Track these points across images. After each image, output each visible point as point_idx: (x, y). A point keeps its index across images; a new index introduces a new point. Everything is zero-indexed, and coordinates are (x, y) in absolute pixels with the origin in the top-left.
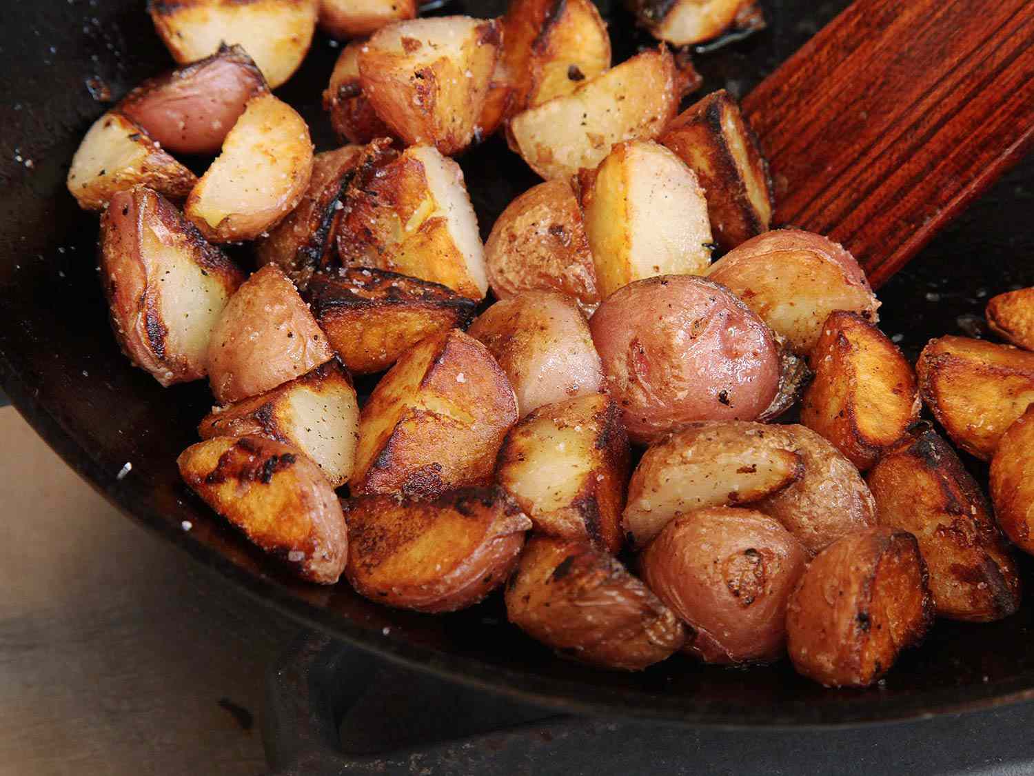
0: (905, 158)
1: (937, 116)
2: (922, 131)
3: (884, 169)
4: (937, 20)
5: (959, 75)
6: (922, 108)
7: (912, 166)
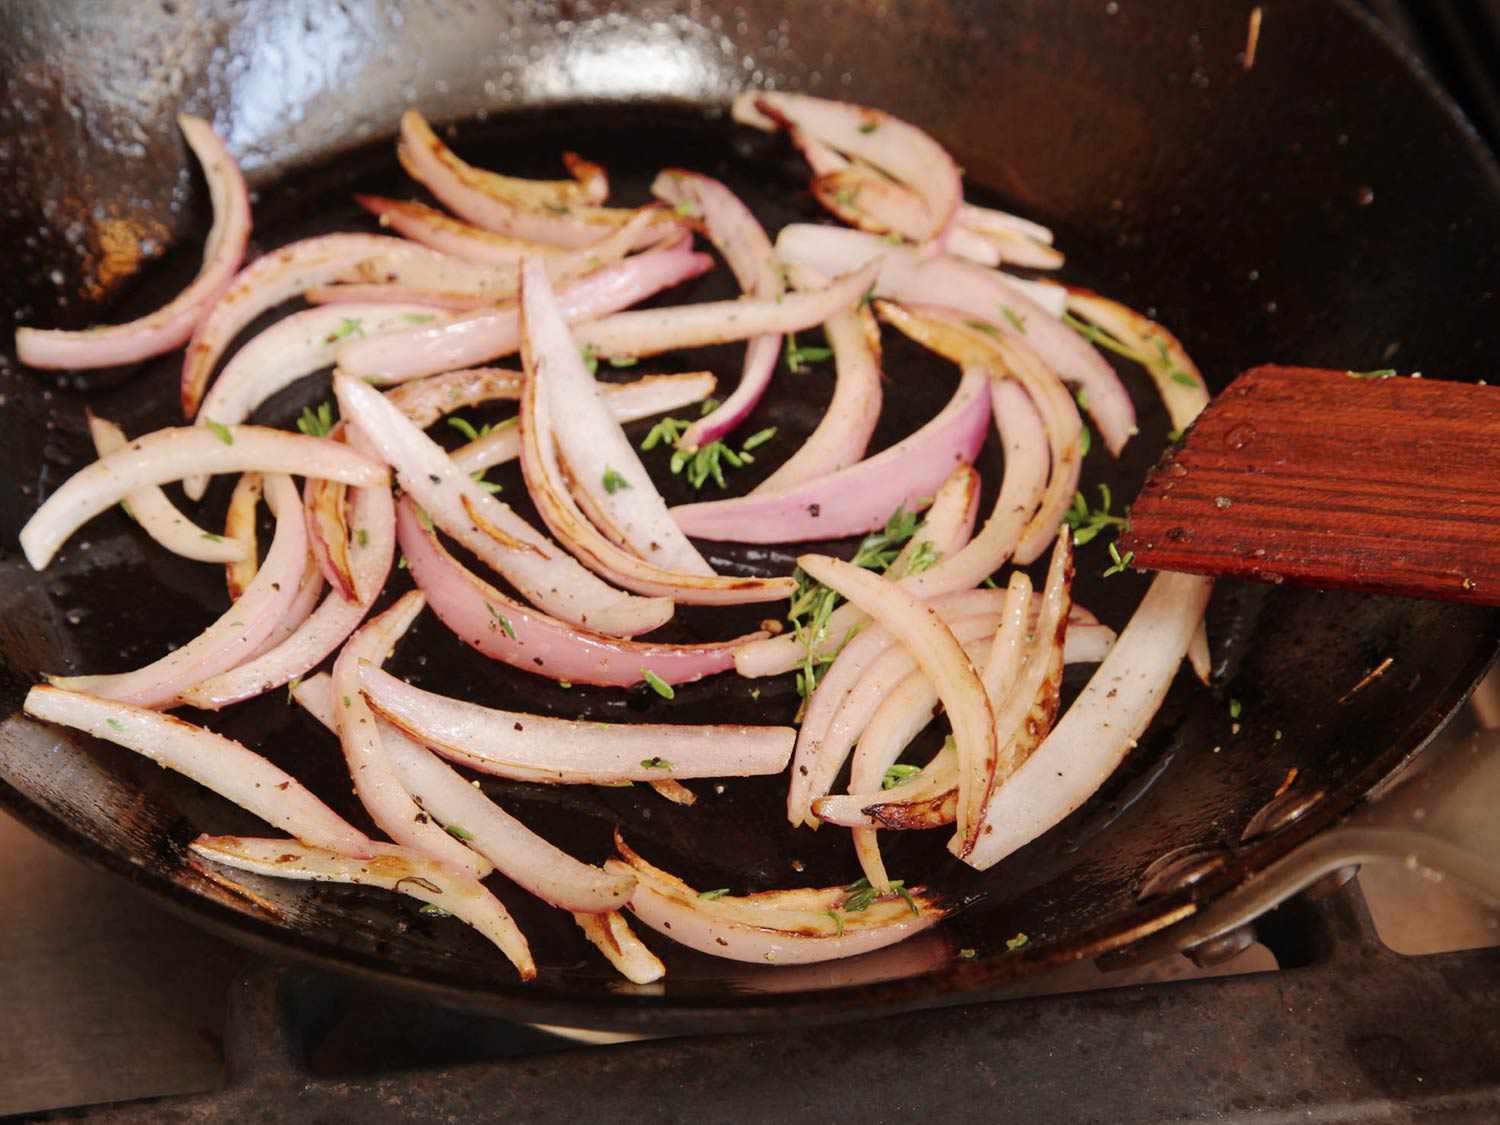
0: (1302, 506)
1: (1365, 503)
2: (1343, 502)
3: (1284, 498)
4: (1472, 447)
5: (1421, 493)
6: (1367, 488)
7: (1300, 515)
